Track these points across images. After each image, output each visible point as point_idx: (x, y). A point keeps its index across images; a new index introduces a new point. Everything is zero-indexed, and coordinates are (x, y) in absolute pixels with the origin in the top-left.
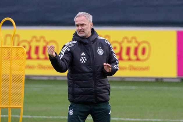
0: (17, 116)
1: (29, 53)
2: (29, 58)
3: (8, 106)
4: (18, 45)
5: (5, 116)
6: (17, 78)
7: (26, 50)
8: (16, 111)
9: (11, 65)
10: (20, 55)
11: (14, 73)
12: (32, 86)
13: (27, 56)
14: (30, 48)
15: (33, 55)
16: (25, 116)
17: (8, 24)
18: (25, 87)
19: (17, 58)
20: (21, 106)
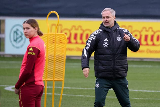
0: (59, 87)
1: (69, 39)
2: (70, 42)
3: (53, 80)
4: (61, 32)
5: (50, 87)
6: (59, 58)
7: (67, 36)
8: (59, 83)
9: (55, 48)
10: (63, 40)
11: (58, 54)
12: (71, 64)
13: (68, 41)
14: (70, 34)
15: (73, 40)
16: (65, 88)
17: (53, 16)
18: (66, 65)
19: (60, 42)
20: (63, 79)
